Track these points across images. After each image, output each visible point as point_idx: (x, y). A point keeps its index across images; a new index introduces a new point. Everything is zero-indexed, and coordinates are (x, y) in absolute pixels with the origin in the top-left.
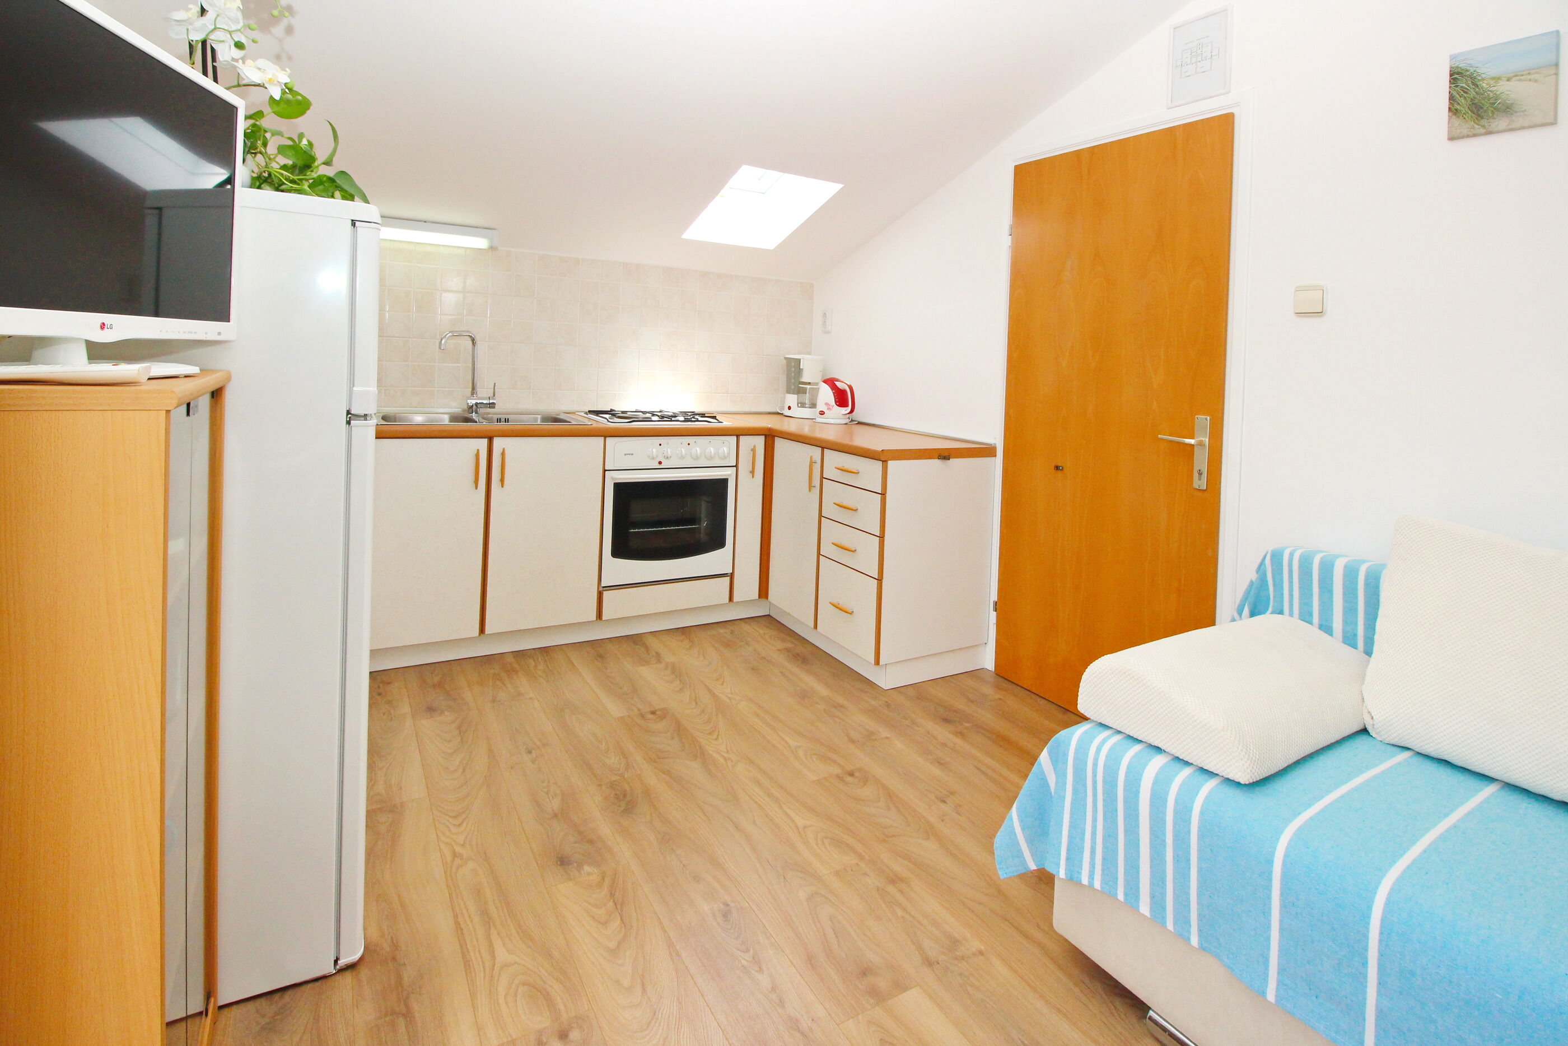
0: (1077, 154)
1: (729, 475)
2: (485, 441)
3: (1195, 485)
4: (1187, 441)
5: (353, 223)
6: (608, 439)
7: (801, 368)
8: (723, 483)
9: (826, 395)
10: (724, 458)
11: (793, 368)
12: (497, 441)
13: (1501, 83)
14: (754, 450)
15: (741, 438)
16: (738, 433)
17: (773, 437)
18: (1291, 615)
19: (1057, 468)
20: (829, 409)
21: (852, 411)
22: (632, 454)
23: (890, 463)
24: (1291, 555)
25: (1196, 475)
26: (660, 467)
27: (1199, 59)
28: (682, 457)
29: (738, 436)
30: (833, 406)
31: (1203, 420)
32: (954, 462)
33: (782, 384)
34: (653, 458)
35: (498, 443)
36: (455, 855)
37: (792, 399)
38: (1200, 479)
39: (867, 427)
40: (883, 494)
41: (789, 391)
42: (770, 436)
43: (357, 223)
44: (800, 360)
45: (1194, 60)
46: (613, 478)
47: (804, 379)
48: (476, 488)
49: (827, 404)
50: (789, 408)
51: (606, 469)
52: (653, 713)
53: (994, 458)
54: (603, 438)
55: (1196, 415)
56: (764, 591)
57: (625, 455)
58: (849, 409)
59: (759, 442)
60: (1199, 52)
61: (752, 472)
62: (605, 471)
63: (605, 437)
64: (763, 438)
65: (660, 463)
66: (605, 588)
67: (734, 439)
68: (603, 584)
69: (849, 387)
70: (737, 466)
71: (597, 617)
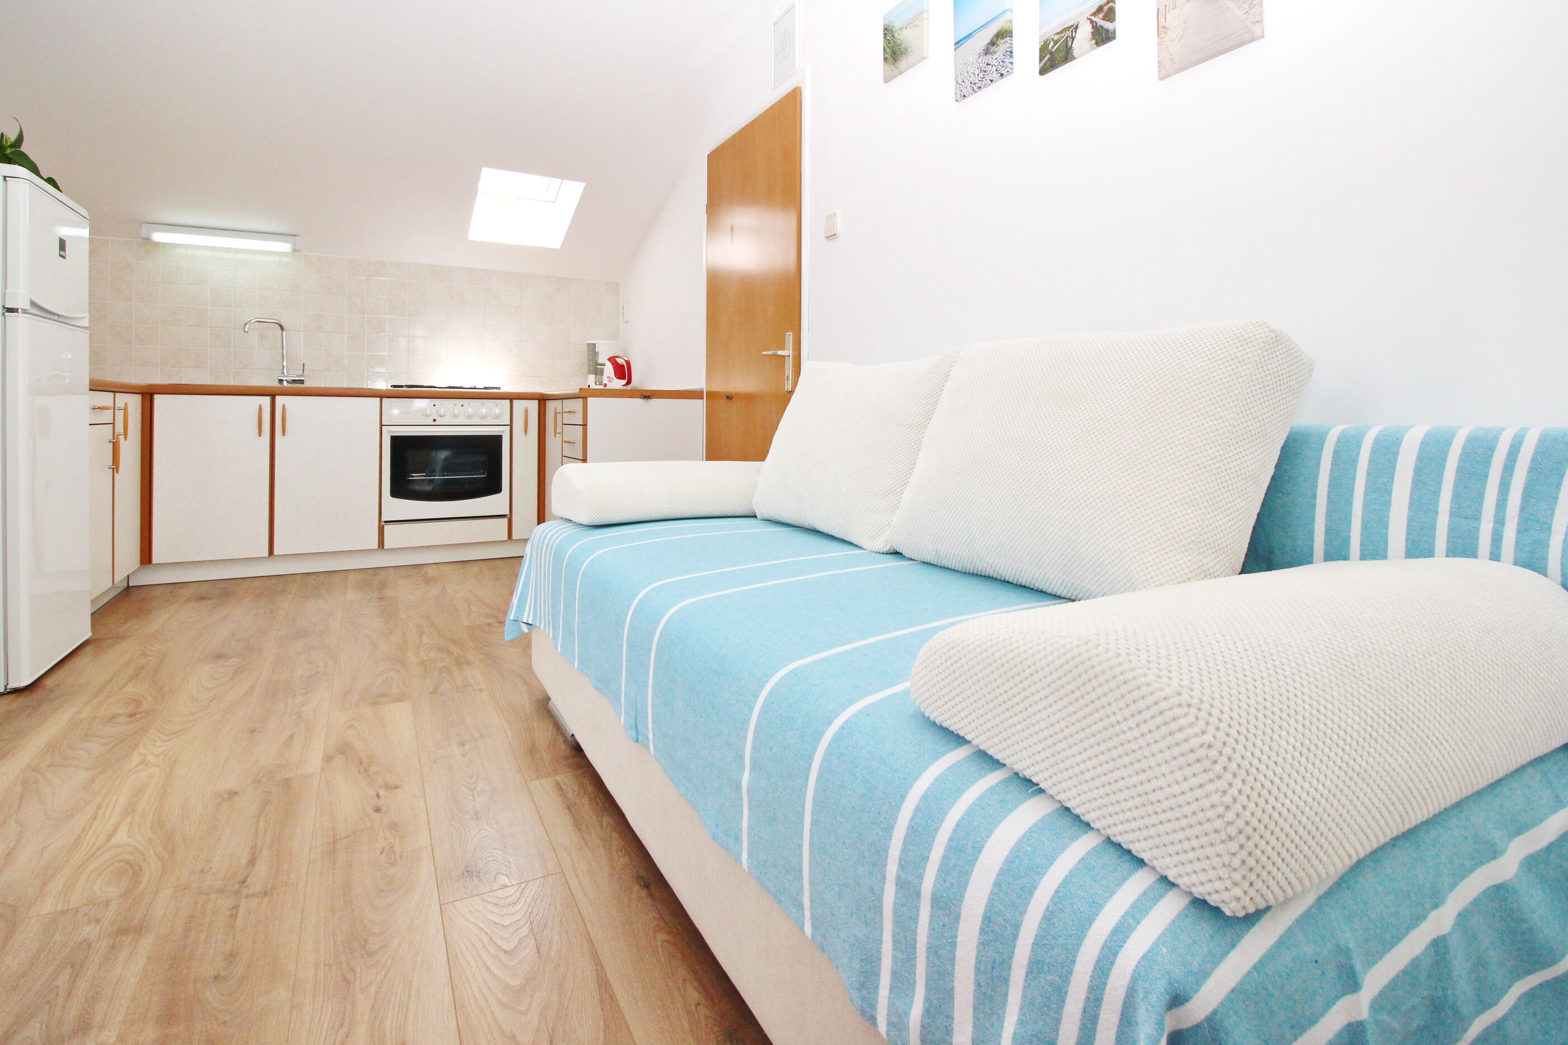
1: (503, 432)
2: (268, 399)
3: (786, 389)
4: (782, 353)
6: (384, 400)
7: (597, 350)
8: (497, 440)
9: (609, 370)
10: (497, 417)
11: (592, 352)
12: (278, 399)
13: (904, 31)
14: (526, 411)
15: (514, 402)
16: (511, 398)
17: (545, 400)
19: (729, 398)
20: (610, 381)
21: (629, 382)
22: (408, 413)
23: (590, 400)
26: (434, 423)
28: (456, 416)
29: (511, 400)
30: (614, 379)
31: (790, 337)
32: (654, 401)
33: (584, 366)
34: (427, 416)
35: (280, 400)
37: (591, 378)
38: (788, 383)
40: (585, 425)
41: (590, 371)
42: (542, 400)
43: (7, 179)
44: (596, 344)
45: (783, 48)
46: (389, 432)
47: (599, 361)
48: (261, 436)
49: (608, 377)
51: (383, 424)
53: (702, 399)
54: (379, 398)
55: (786, 332)
57: (401, 413)
58: (624, 382)
59: (533, 406)
60: (785, 41)
61: (526, 430)
62: (381, 425)
64: (537, 402)
65: (435, 420)
66: (386, 522)
67: (508, 402)
68: (384, 519)
69: (628, 363)
70: (511, 425)
71: (379, 547)
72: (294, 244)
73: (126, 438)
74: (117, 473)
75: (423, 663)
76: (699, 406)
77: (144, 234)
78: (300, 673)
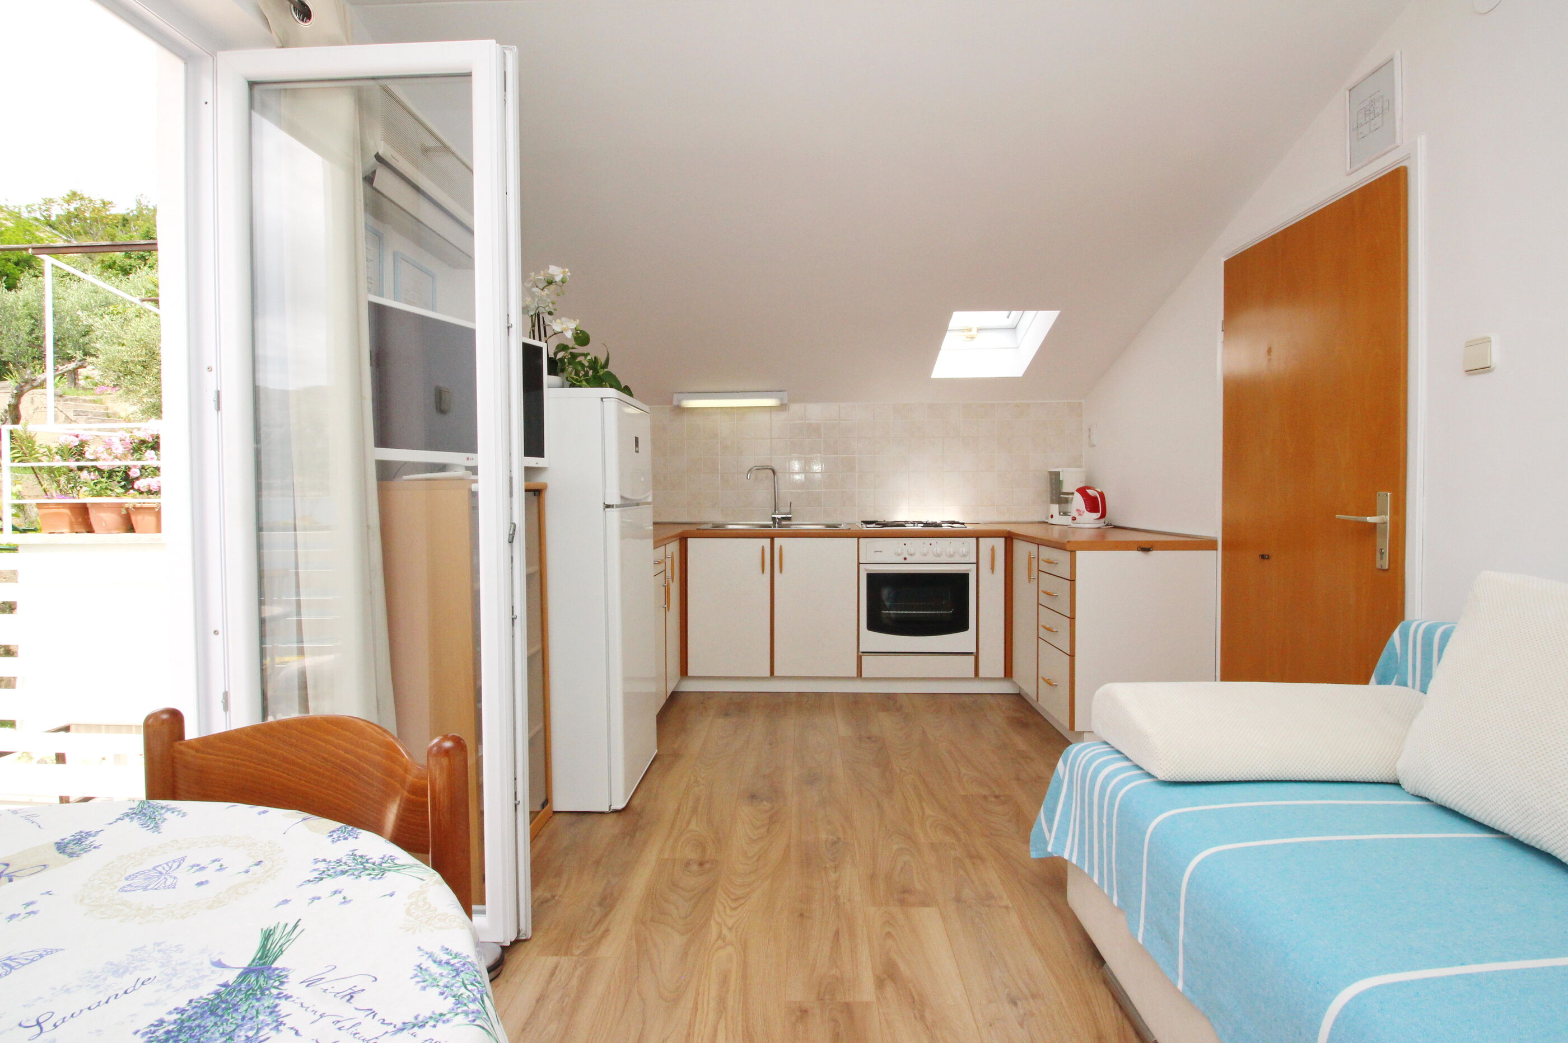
0: (1274, 238)
1: (970, 570)
2: (769, 540)
3: (1378, 566)
4: (1370, 519)
5: (602, 399)
6: (861, 540)
7: (1061, 479)
8: (964, 577)
9: (1078, 502)
10: (964, 555)
11: (1055, 479)
12: (777, 540)
14: (993, 550)
15: (981, 539)
16: (977, 535)
17: (1012, 539)
18: (1413, 687)
19: (1263, 557)
20: (1082, 515)
21: (1103, 516)
22: (881, 552)
23: (1079, 553)
24: (1418, 626)
25: (1378, 555)
26: (905, 562)
27: (1372, 116)
28: (924, 555)
29: (977, 538)
30: (1084, 512)
31: (1386, 498)
32: (1153, 553)
33: (1047, 496)
34: (899, 555)
35: (778, 541)
36: (696, 781)
37: (1055, 508)
38: (1382, 558)
39: (1123, 531)
40: (1073, 580)
41: (1053, 502)
42: (1009, 538)
44: (1059, 472)
45: (1368, 119)
46: (866, 570)
47: (1064, 490)
48: (763, 572)
49: (1078, 510)
50: (1052, 516)
51: (860, 562)
52: (869, 738)
53: (1215, 551)
54: (856, 539)
55: (1379, 491)
56: (1009, 672)
57: (875, 552)
58: (1099, 515)
59: (1000, 543)
60: (1372, 109)
61: (993, 569)
62: (859, 563)
63: (859, 538)
64: (1002, 540)
65: (905, 559)
66: (863, 652)
67: (974, 540)
68: (861, 650)
69: (1102, 495)
70: (977, 563)
71: (858, 675)
72: (782, 399)
73: (673, 581)
74: (668, 610)
75: (932, 845)
76: (1212, 561)
77: (675, 403)
78: (823, 836)
